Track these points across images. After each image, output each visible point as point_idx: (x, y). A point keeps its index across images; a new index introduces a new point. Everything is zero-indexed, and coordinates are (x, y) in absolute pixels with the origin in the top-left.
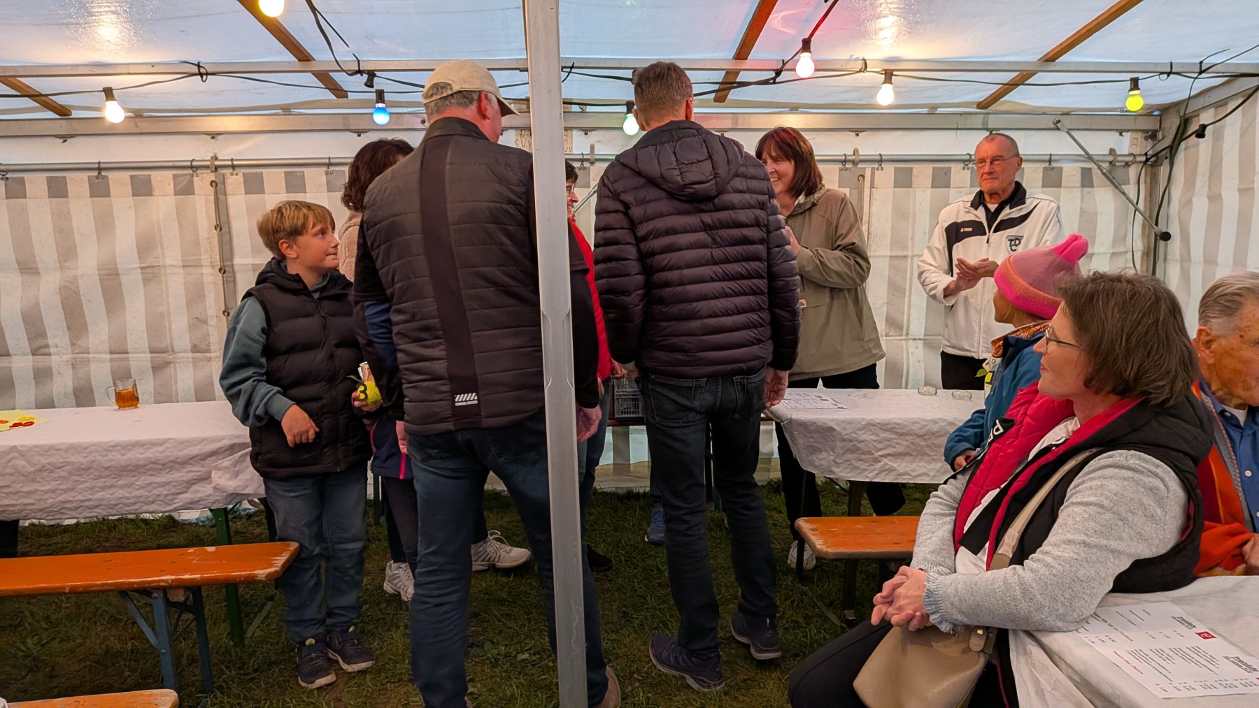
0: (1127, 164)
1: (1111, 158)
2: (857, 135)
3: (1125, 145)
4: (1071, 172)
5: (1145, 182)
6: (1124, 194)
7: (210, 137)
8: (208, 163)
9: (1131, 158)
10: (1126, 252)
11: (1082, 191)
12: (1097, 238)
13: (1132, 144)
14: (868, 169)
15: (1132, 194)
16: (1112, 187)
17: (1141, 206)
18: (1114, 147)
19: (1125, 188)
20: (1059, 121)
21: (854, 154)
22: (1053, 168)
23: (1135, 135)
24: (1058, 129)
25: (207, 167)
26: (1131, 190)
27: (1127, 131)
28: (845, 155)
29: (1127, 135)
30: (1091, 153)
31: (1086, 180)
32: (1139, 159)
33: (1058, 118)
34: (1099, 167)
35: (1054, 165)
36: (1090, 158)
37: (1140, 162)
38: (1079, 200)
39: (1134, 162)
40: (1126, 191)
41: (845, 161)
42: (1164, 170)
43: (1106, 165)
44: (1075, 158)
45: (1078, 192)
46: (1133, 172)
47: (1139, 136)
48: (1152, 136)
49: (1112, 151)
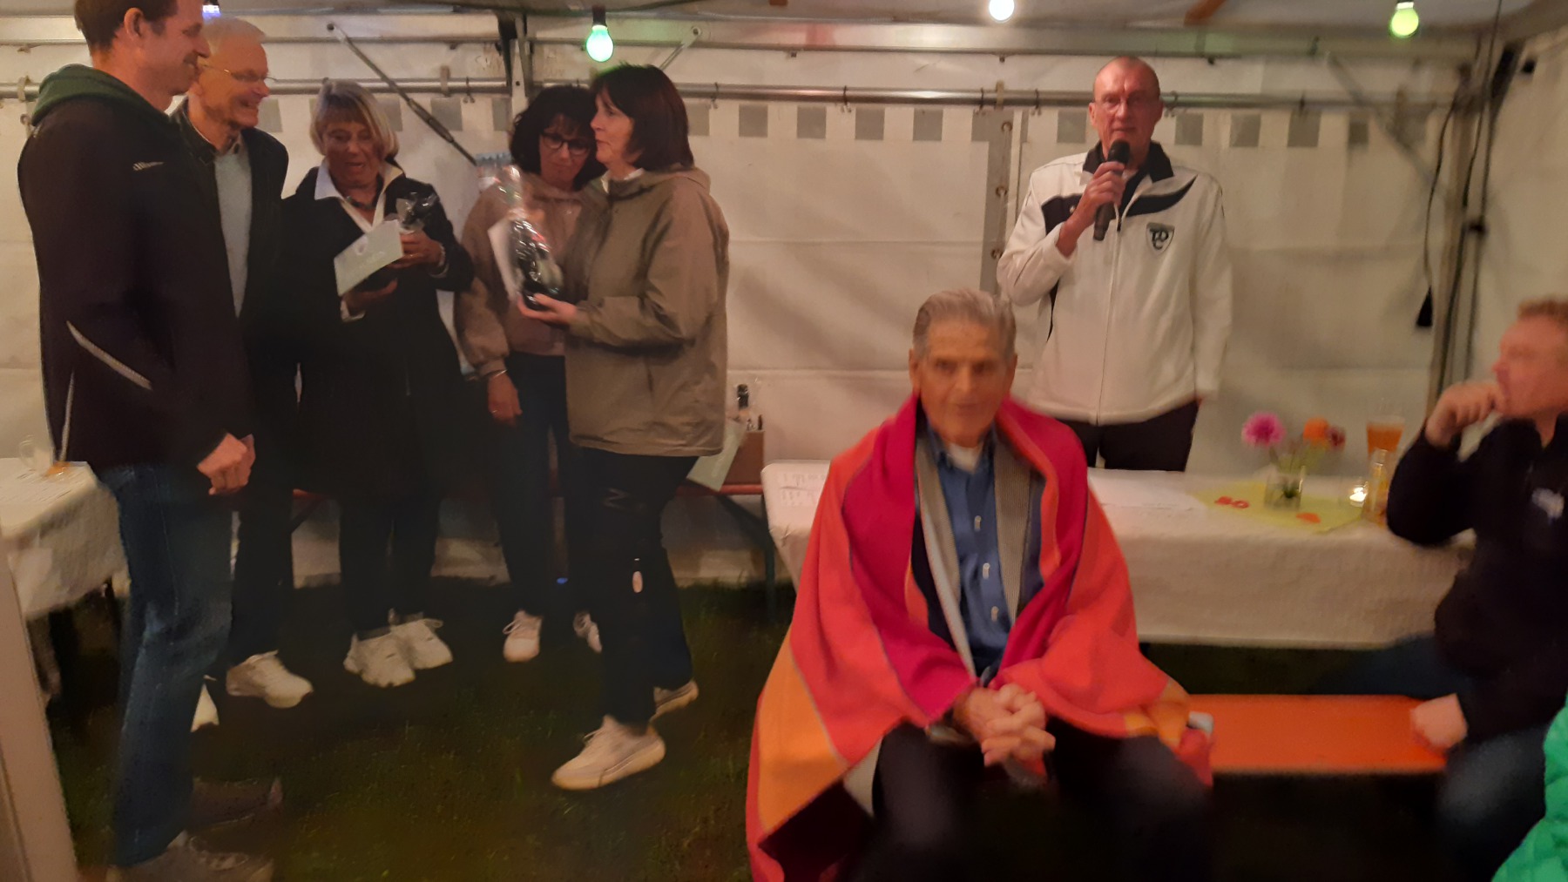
0: (1425, 111)
2: (1002, 60)
3: (1423, 83)
5: (1452, 142)
6: (1416, 157)
7: (18, 48)
8: (13, 89)
9: (1429, 103)
11: (1349, 154)
14: (1017, 115)
15: (1431, 162)
16: (1398, 150)
17: (1445, 176)
18: (1405, 85)
19: (1418, 147)
21: (996, 91)
23: (1441, 69)
24: (1316, 56)
25: (13, 96)
26: (1429, 150)
27: (1427, 62)
28: (982, 91)
29: (1427, 69)
30: (1366, 92)
32: (1441, 104)
34: (1378, 115)
36: (1362, 102)
39: (1435, 107)
40: (1421, 153)
41: (981, 102)
42: (1481, 123)
43: (1389, 113)
47: (1447, 69)
49: (1401, 93)
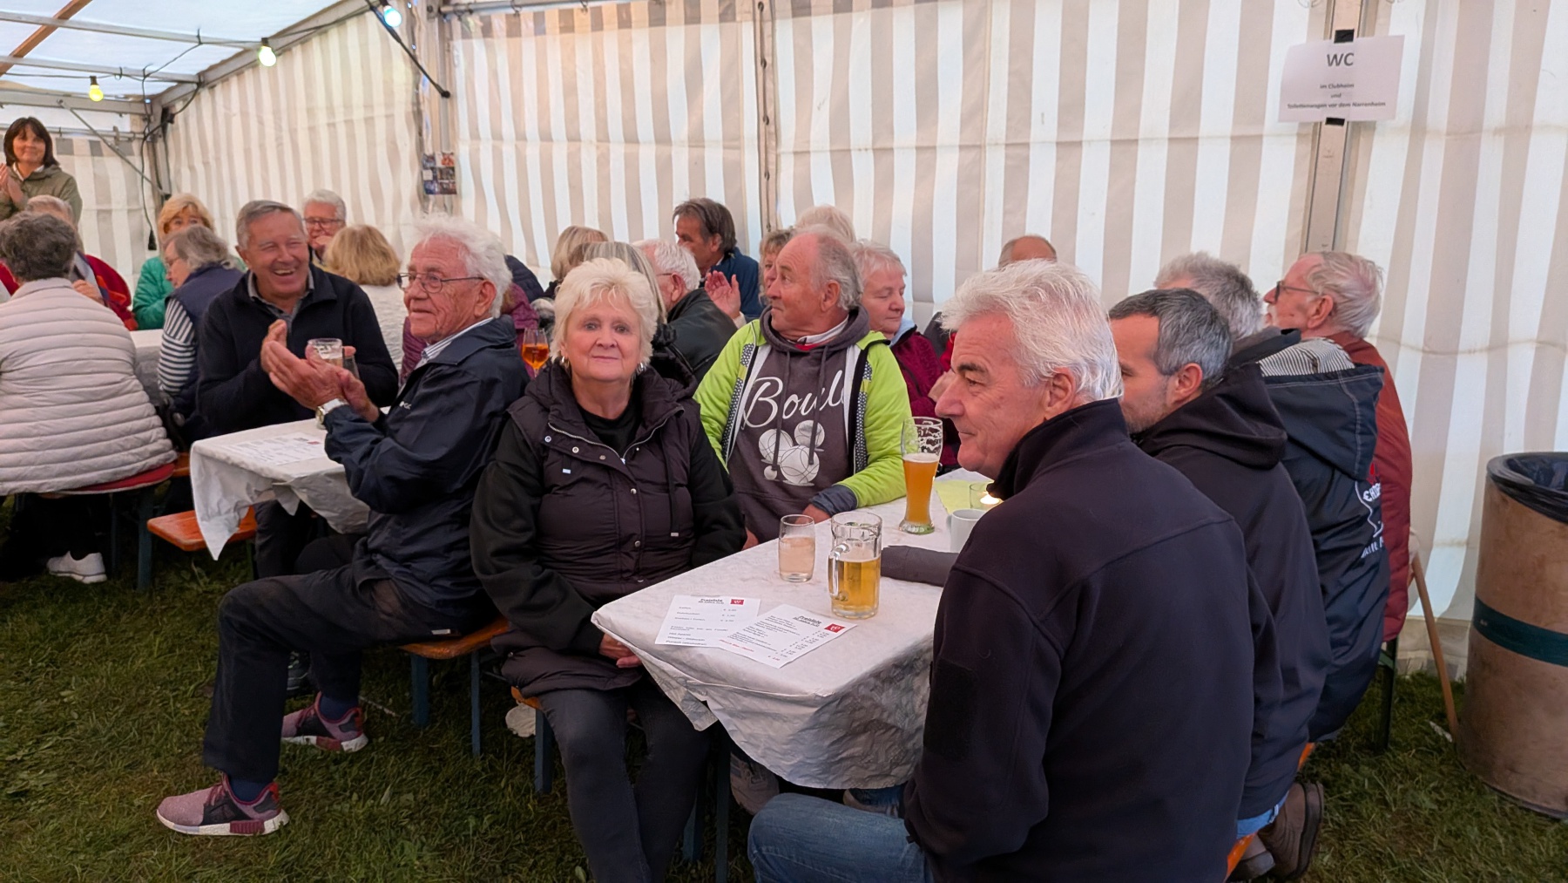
0: (130, 140)
1: (114, 134)
3: (126, 125)
4: (81, 143)
5: (148, 154)
6: (129, 163)
9: (131, 135)
10: (140, 209)
11: (93, 160)
12: (113, 197)
13: (133, 123)
15: (138, 165)
16: (119, 158)
17: (147, 173)
18: (117, 125)
19: (129, 158)
20: (61, 101)
22: (64, 140)
23: (134, 117)
24: (62, 107)
26: (136, 160)
27: (126, 113)
29: (127, 118)
30: (95, 128)
31: (95, 149)
32: (137, 136)
33: (60, 98)
34: (105, 141)
35: (64, 136)
36: (95, 133)
37: (139, 139)
38: (91, 166)
39: (134, 138)
40: (132, 161)
42: (160, 145)
43: (111, 140)
44: (83, 133)
45: (89, 159)
46: (135, 146)
47: (137, 117)
48: (147, 118)
49: (115, 129)
